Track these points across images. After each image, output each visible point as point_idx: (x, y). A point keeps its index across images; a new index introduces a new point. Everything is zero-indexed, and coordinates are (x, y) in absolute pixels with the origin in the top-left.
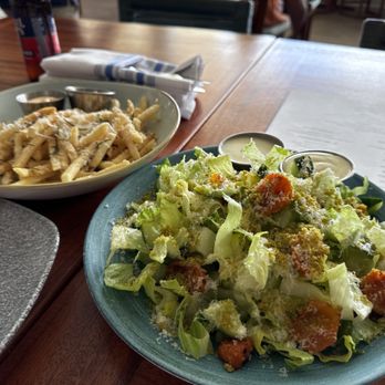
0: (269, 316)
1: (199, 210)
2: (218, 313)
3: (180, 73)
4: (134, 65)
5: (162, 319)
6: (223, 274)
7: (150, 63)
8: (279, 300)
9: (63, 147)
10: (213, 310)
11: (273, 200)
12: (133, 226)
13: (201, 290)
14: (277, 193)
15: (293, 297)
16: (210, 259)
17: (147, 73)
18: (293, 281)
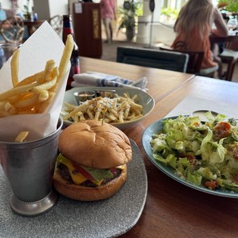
0: (224, 174)
1: (191, 135)
2: (204, 171)
3: (135, 85)
4: (114, 80)
5: (180, 173)
6: (204, 159)
7: (122, 80)
8: (227, 169)
9: (111, 112)
10: (201, 170)
11: (223, 132)
12: (163, 139)
13: (194, 164)
14: (224, 129)
15: (233, 168)
16: (198, 153)
17: (120, 84)
18: (233, 162)
